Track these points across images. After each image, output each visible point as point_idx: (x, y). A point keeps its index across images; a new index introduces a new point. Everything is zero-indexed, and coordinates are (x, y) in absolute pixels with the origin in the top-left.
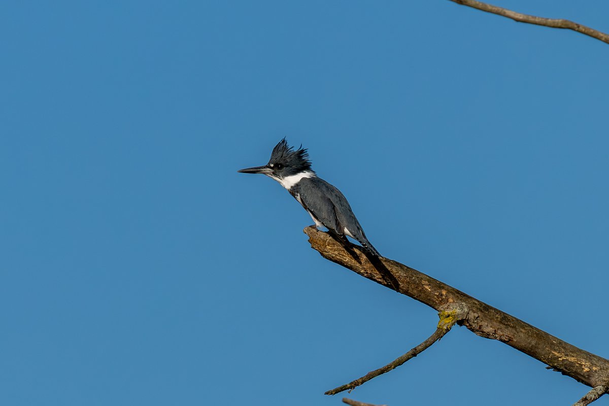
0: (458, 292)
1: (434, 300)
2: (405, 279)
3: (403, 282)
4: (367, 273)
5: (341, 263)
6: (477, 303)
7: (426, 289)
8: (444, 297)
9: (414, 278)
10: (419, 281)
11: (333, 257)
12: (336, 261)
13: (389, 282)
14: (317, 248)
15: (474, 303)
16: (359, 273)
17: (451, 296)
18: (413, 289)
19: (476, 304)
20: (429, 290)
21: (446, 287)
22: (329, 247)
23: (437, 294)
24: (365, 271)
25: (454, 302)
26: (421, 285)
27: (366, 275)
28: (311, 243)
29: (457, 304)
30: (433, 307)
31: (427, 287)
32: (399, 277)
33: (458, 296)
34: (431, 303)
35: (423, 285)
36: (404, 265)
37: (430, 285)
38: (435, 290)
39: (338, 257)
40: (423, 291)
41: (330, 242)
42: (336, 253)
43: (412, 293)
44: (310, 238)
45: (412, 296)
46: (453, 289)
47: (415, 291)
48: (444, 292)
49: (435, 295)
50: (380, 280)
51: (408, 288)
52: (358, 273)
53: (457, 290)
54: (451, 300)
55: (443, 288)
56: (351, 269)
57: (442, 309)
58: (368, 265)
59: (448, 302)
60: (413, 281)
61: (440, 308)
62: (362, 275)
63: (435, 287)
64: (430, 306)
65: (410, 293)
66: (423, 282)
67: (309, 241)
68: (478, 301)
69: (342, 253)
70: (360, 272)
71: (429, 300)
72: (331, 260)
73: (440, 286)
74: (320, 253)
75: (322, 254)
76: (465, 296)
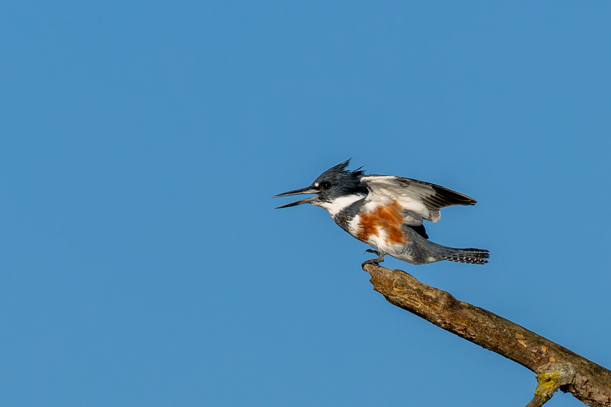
0: (562, 349)
1: (531, 359)
2: (494, 331)
3: (491, 335)
4: (445, 323)
5: (412, 310)
6: (586, 363)
7: (521, 344)
8: (543, 355)
9: (505, 330)
10: (512, 335)
11: (401, 302)
12: (405, 308)
13: (474, 336)
14: (381, 291)
15: (582, 363)
16: (435, 323)
17: (553, 354)
18: (504, 344)
19: (585, 364)
20: (525, 346)
21: (547, 343)
22: (397, 289)
23: (535, 351)
24: (443, 320)
25: (556, 361)
26: (515, 340)
27: (443, 325)
28: (374, 284)
29: (561, 364)
30: (529, 368)
31: (522, 343)
32: (486, 329)
33: (562, 354)
34: (527, 363)
35: (517, 339)
36: (493, 314)
37: (525, 339)
38: (532, 346)
39: (407, 302)
40: (517, 347)
41: (398, 282)
42: (406, 297)
43: (502, 349)
44: (373, 277)
45: (502, 353)
46: (556, 345)
47: (507, 348)
48: (544, 349)
49: (533, 352)
50: (461, 332)
51: (498, 343)
52: (433, 323)
53: (562, 347)
54: (552, 359)
55: (543, 343)
56: (425, 318)
57: (541, 371)
58: (447, 313)
59: (549, 361)
60: (504, 334)
61: (539, 369)
62: (439, 325)
63: (533, 342)
64: (526, 366)
65: (500, 350)
66: (518, 336)
67: (370, 281)
68: (588, 361)
69: (413, 297)
70: (436, 322)
71: (525, 359)
72: (398, 305)
73: (539, 341)
74: (385, 297)
75: (387, 298)
76: (571, 354)
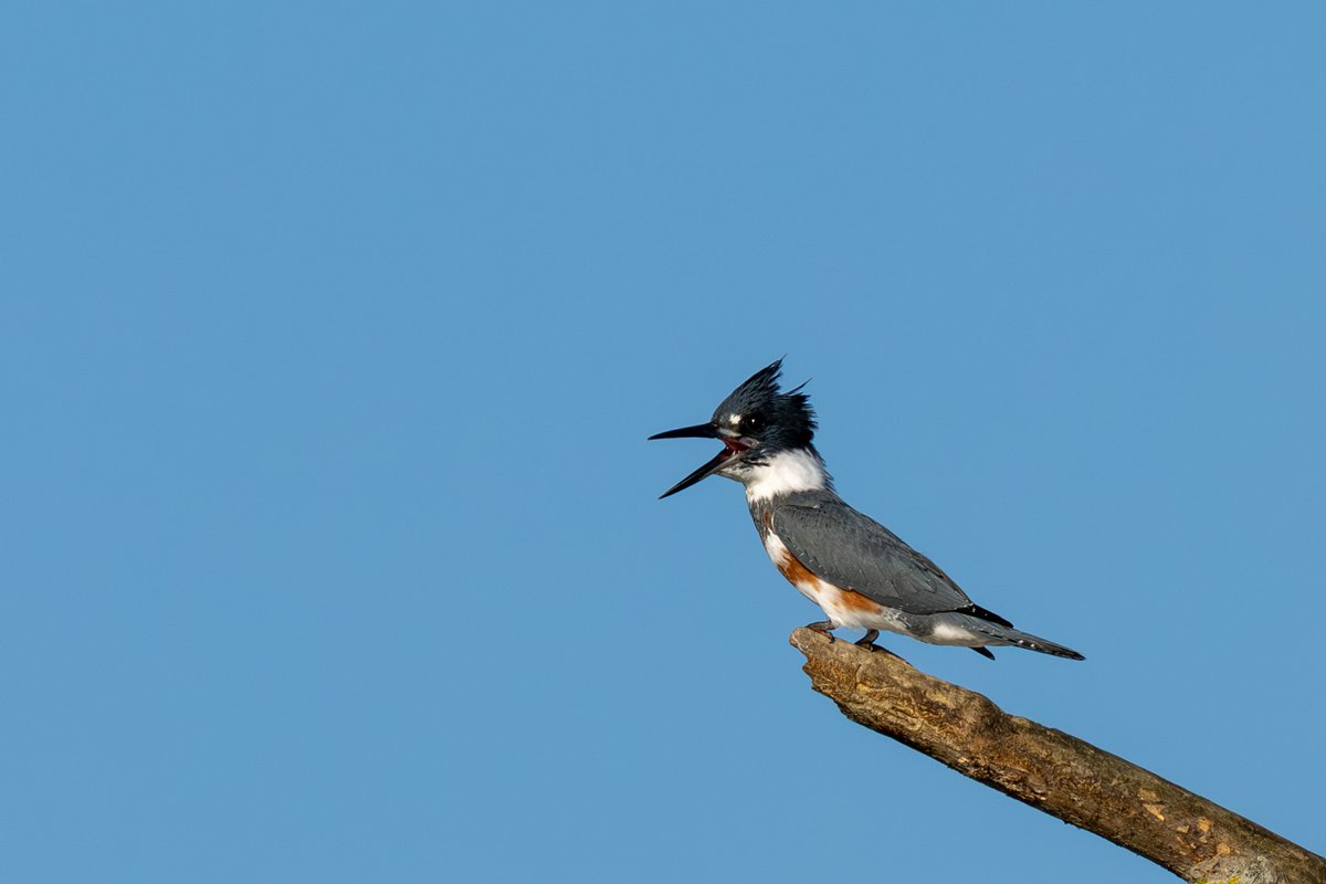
0: (1246, 825)
1: (1175, 847)
2: (1090, 784)
3: (1083, 794)
4: (976, 765)
5: (901, 736)
6: (1301, 856)
7: (1151, 815)
8: (1203, 839)
9: (1115, 782)
10: (1130, 792)
11: (876, 718)
12: (885, 731)
13: (1042, 795)
14: (829, 691)
15: (1292, 858)
16: (953, 765)
17: (1225, 836)
18: (1112, 815)
19: (1298, 860)
20: (1162, 818)
21: (1211, 810)
22: (866, 688)
23: (1184, 830)
24: (972, 758)
25: (1233, 853)
26: (1137, 805)
27: (972, 771)
28: (812, 676)
29: (1242, 860)
30: (1170, 869)
31: (1154, 810)
32: (1071, 779)
33: (1245, 837)
34: (1165, 857)
35: (1142, 802)
36: (1087, 745)
37: (1161, 803)
38: (1178, 819)
39: (890, 718)
40: (1143, 820)
41: (869, 672)
42: (886, 705)
43: (1108, 825)
44: (810, 660)
45: (1109, 835)
46: (1232, 816)
47: (1119, 822)
48: (1204, 825)
49: (1178, 832)
50: (1014, 787)
51: (1098, 811)
52: (950, 766)
53: (1244, 820)
54: (1224, 849)
55: (1202, 812)
56: (930, 754)
57: (1198, 875)
58: (981, 742)
59: (1215, 853)
60: (1113, 790)
61: (1193, 871)
62: (962, 770)
63: (1178, 808)
64: (1163, 864)
65: (1102, 826)
66: (1143, 794)
67: (805, 668)
68: (1306, 853)
69: (903, 706)
70: (957, 763)
71: (1160, 847)
72: (869, 725)
73: (1193, 805)
74: (840, 705)
75: (844, 709)
76: (1265, 836)
